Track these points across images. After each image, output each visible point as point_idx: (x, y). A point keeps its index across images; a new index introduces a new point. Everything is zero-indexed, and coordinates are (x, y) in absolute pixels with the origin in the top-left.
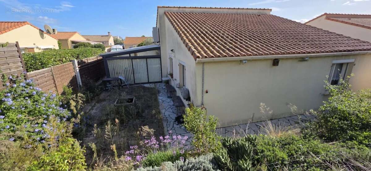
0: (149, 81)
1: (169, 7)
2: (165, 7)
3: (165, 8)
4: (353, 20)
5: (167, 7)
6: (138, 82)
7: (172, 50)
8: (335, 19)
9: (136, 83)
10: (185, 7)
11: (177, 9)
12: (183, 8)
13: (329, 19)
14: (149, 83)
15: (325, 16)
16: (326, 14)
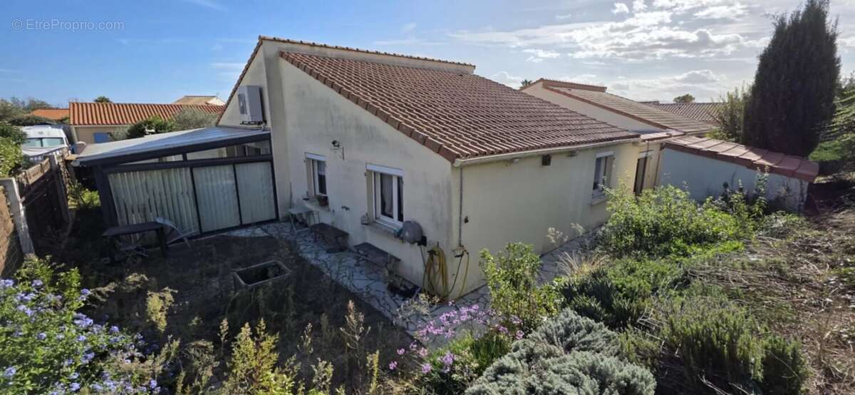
0: (243, 223)
1: (288, 41)
2: (279, 41)
3: (282, 43)
4: (575, 92)
5: (284, 42)
6: (211, 230)
7: (334, 143)
8: (555, 88)
9: (203, 231)
10: (325, 46)
11: (308, 47)
12: (321, 46)
13: (547, 88)
14: (243, 226)
15: (542, 83)
16: (542, 80)
